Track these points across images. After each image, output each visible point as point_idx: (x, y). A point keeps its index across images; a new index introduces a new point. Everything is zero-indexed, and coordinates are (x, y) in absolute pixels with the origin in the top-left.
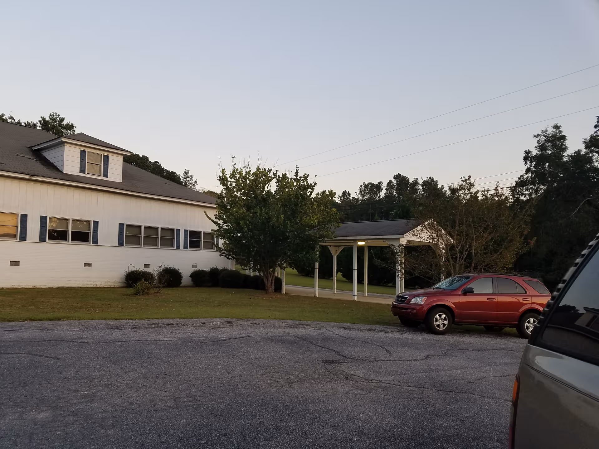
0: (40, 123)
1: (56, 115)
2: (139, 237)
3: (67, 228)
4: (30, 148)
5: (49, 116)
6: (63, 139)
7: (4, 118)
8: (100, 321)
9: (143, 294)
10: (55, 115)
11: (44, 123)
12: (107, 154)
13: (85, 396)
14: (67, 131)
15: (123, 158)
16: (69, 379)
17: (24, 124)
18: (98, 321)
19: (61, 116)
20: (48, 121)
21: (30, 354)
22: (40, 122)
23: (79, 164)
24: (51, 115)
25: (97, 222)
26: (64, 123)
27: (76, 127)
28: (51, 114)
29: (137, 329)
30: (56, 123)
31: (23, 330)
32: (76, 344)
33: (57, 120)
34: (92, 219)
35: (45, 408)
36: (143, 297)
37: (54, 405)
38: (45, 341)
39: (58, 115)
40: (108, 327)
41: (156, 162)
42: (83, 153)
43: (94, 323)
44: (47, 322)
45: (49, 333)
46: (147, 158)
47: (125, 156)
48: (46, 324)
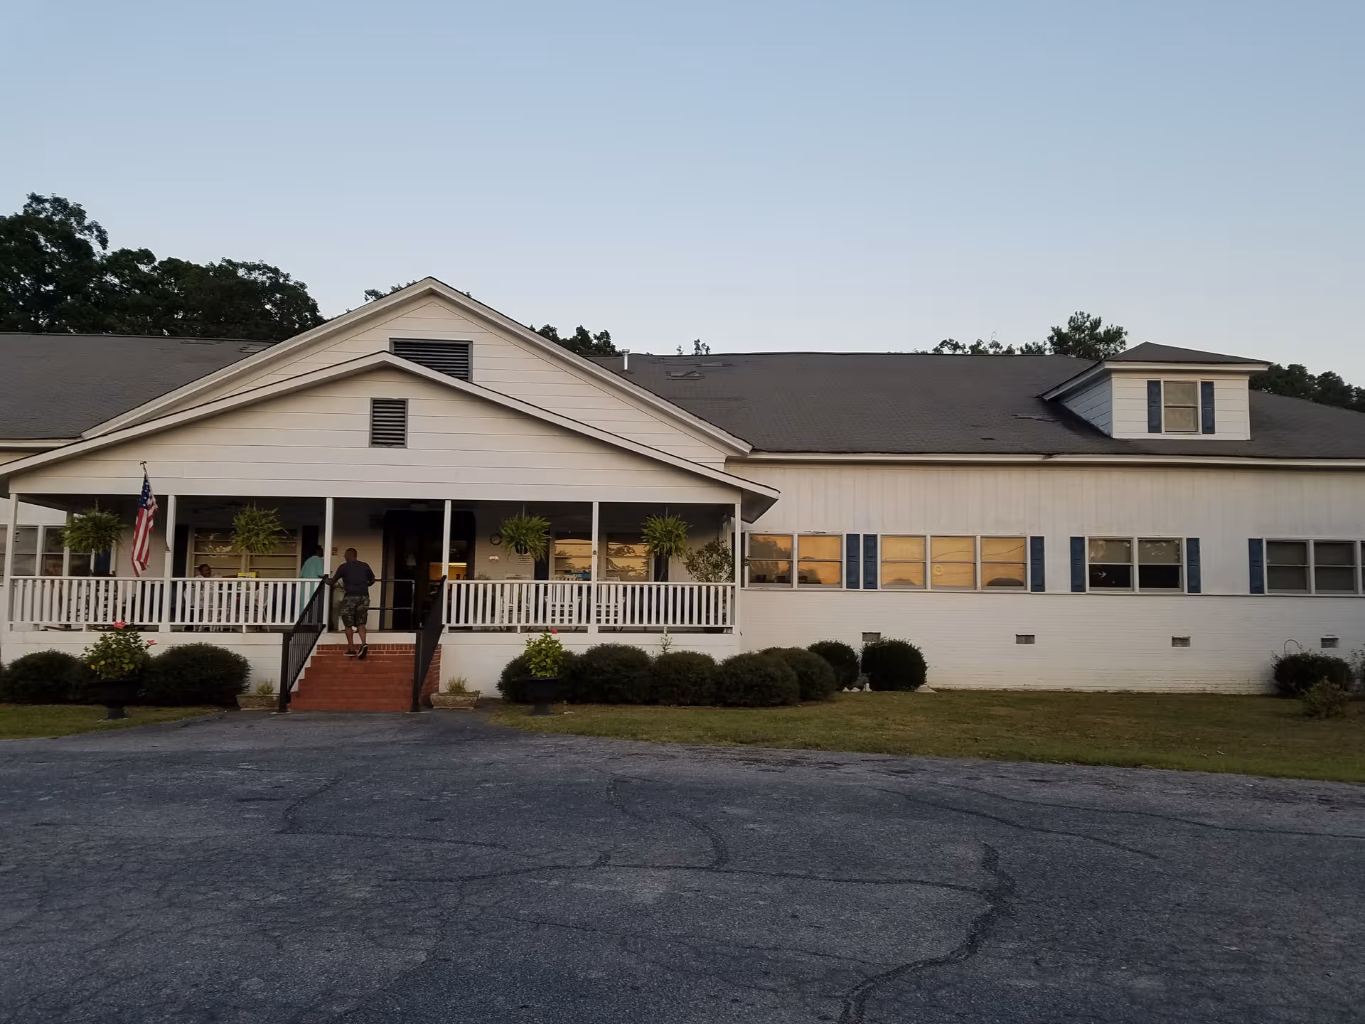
0: (1052, 342)
1: (1083, 317)
2: (1303, 571)
3: (1129, 558)
4: (1040, 397)
5: (1069, 323)
6: (1108, 366)
7: (981, 348)
8: (1233, 776)
9: (1328, 716)
10: (1080, 317)
11: (1059, 340)
12: (1208, 378)
13: (1236, 957)
14: (1108, 346)
15: (1250, 382)
16: (1189, 909)
17: (1019, 351)
18: (1226, 775)
19: (1093, 317)
20: (1066, 333)
21: (1090, 838)
22: (1051, 339)
23: (1146, 413)
24: (1072, 320)
25: (1197, 540)
26: (1101, 330)
27: (1126, 334)
28: (1071, 317)
29: (1333, 806)
30: (1083, 335)
31: (1066, 783)
32: (1188, 826)
33: (1087, 327)
34: (1185, 535)
35: (1146, 968)
36: (1326, 722)
37: (1164, 964)
38: (1115, 812)
39: (1086, 315)
40: (1255, 794)
41: (1326, 375)
42: (1153, 387)
43: (1219, 779)
44: (1112, 769)
45: (1122, 794)
46: (1301, 369)
47: (1253, 375)
48: (1112, 773)
